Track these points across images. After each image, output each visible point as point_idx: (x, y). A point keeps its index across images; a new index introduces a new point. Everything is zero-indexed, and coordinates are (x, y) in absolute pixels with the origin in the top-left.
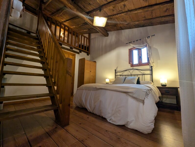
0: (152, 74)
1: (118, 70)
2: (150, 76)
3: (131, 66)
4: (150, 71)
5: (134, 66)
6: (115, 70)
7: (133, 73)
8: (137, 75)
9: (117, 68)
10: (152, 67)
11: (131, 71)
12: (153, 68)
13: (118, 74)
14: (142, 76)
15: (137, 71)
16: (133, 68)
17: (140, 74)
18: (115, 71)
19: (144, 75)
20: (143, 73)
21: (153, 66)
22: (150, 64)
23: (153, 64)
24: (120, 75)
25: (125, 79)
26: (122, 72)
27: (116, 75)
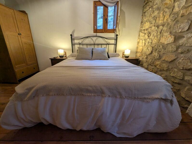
0: (116, 45)
1: (75, 35)
2: (114, 46)
3: (94, 32)
4: (115, 40)
5: (98, 32)
6: (71, 35)
7: (96, 42)
8: (101, 44)
9: (73, 32)
10: (117, 35)
11: (94, 39)
12: (118, 37)
13: (76, 41)
14: (107, 46)
15: (101, 39)
16: (96, 35)
17: (104, 43)
18: (71, 37)
19: (109, 44)
20: (107, 42)
21: (118, 35)
22: (116, 31)
23: (119, 32)
24: (80, 44)
25: (92, 51)
26: (82, 40)
27: (73, 43)
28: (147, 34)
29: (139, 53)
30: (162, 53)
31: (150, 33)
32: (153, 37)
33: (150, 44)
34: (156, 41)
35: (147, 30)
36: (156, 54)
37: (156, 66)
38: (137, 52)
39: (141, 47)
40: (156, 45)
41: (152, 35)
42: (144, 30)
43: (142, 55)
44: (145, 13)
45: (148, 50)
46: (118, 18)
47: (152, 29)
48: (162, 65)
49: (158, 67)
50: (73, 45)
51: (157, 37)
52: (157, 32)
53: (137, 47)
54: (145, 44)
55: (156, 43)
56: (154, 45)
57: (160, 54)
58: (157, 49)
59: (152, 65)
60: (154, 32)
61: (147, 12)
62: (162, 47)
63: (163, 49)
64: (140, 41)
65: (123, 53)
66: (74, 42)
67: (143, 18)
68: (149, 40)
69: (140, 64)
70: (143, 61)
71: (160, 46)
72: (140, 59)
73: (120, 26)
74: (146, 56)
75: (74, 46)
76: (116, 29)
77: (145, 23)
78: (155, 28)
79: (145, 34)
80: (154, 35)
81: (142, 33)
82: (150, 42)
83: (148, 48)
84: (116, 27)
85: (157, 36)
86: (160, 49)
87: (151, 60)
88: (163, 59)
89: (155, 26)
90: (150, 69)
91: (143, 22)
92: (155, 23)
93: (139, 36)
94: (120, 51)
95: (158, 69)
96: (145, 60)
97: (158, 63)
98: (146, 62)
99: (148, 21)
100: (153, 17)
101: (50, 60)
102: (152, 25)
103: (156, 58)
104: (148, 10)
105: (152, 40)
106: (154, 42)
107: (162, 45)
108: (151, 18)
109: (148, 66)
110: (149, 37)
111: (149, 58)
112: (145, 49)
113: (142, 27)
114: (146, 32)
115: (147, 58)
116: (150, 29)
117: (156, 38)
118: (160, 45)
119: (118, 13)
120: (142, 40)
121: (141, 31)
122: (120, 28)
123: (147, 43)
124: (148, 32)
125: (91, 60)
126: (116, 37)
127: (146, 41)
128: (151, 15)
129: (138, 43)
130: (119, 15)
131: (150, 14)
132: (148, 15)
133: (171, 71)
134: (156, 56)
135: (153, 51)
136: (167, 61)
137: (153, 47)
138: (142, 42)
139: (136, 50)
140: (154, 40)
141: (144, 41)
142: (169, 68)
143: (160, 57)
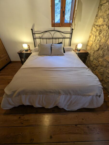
0: (71, 38)
1: (35, 29)
2: (69, 39)
3: (52, 26)
4: (70, 34)
5: (55, 26)
6: (32, 30)
7: (55, 36)
8: (59, 38)
9: (33, 26)
10: (72, 29)
11: (53, 33)
12: (73, 31)
13: (37, 36)
14: (63, 39)
15: (58, 33)
16: (54, 29)
17: (61, 37)
18: (32, 32)
19: (65, 38)
20: (64, 36)
21: (74, 29)
22: (72, 26)
23: (75, 26)
24: (40, 38)
25: (51, 47)
26: (42, 34)
27: (34, 38)
28: (98, 32)
29: (89, 47)
30: (106, 53)
31: (101, 31)
32: (103, 37)
33: (99, 42)
34: (104, 40)
35: (99, 27)
36: (101, 52)
37: (99, 62)
38: (87, 45)
39: (92, 42)
40: (103, 45)
41: (102, 34)
42: (97, 25)
43: (91, 49)
44: (101, 5)
45: (96, 47)
46: (75, 12)
47: (104, 28)
48: (103, 62)
49: (100, 62)
50: (34, 39)
51: (106, 38)
52: (106, 32)
53: (89, 40)
54: (95, 40)
55: (103, 43)
56: (101, 44)
57: (104, 53)
58: (102, 49)
59: (96, 60)
60: (105, 31)
61: (104, 6)
62: (107, 49)
63: (107, 50)
64: (91, 35)
65: (76, 45)
66: (35, 36)
67: (99, 11)
68: (98, 37)
69: (88, 56)
70: (91, 54)
71: (105, 47)
72: (89, 52)
73: (76, 21)
74: (93, 52)
75: (36, 40)
76: (72, 23)
77: (99, 19)
78: (106, 28)
79: (97, 30)
80: (104, 34)
81: (95, 28)
82: (99, 40)
83: (96, 44)
84: (72, 22)
85: (106, 36)
86: (105, 50)
87: (96, 56)
88: (105, 58)
89: (106, 25)
90: (95, 63)
91: (98, 16)
92: (107, 22)
93: (92, 30)
94: (74, 44)
95: (100, 64)
96: (92, 54)
97: (101, 60)
98: (93, 56)
99: (102, 17)
100: (108, 15)
101: (18, 54)
102: (104, 23)
103: (100, 55)
104: (104, 3)
105: (101, 39)
106: (102, 41)
107: (107, 46)
108: (106, 15)
109: (93, 59)
110: (99, 34)
111: (96, 53)
112: (94, 45)
113: (96, 22)
114: (98, 29)
115: (94, 53)
116: (102, 27)
117: (104, 38)
118: (106, 45)
119: (75, 6)
120: (94, 36)
121: (94, 25)
122: (76, 22)
123: (97, 41)
124: (100, 29)
125: (50, 56)
126: (72, 31)
127: (96, 37)
128: (107, 11)
129: (90, 37)
130: (76, 9)
131: (106, 9)
132: (104, 10)
133: (107, 69)
134: (101, 54)
135: (100, 49)
136: (107, 61)
137: (100, 46)
138: (93, 37)
139: (87, 43)
140: (103, 40)
141: (94, 38)
142: (107, 66)
143: (103, 56)
